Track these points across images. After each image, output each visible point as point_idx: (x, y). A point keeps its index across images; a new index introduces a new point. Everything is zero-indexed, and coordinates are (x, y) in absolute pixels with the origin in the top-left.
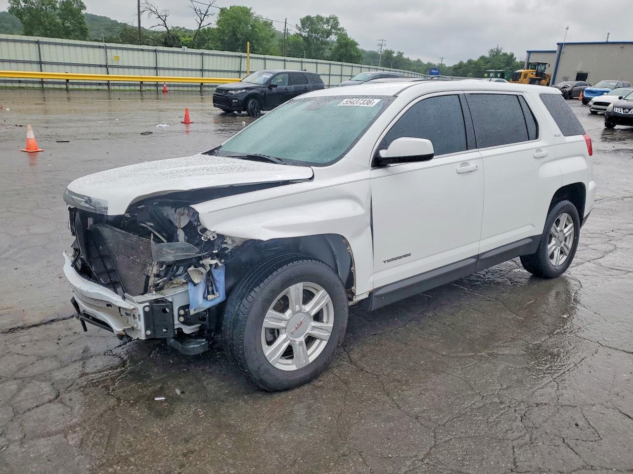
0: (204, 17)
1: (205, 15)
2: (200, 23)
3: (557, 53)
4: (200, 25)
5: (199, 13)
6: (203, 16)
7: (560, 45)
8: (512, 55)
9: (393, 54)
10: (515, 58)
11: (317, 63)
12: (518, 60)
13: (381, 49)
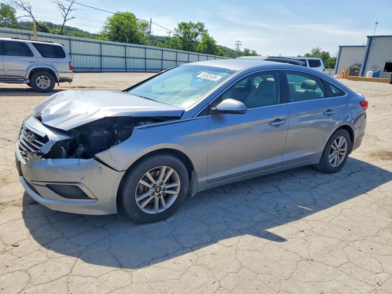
0: (68, 12)
1: (69, 10)
2: (65, 17)
3: (367, 48)
4: (65, 18)
5: (62, 7)
6: (66, 11)
7: (371, 38)
8: (328, 53)
9: (250, 52)
10: (330, 55)
11: (189, 54)
12: (331, 56)
13: (238, 47)
